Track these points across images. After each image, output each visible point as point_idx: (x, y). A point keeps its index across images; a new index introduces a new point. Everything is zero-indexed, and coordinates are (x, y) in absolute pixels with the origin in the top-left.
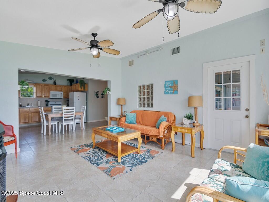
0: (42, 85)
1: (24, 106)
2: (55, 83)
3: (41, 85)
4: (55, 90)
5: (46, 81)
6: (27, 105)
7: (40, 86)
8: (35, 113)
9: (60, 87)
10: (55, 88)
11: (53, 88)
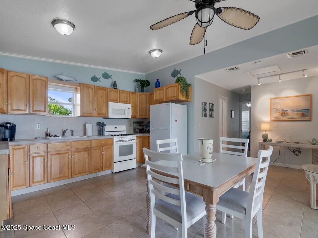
0: (94, 88)
1: (55, 136)
2: (115, 86)
3: (92, 88)
4: (117, 100)
5: (98, 81)
6: (61, 132)
7: (90, 90)
8: (82, 153)
9: (125, 95)
10: (117, 94)
11: (113, 94)
